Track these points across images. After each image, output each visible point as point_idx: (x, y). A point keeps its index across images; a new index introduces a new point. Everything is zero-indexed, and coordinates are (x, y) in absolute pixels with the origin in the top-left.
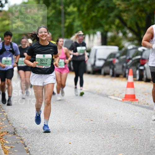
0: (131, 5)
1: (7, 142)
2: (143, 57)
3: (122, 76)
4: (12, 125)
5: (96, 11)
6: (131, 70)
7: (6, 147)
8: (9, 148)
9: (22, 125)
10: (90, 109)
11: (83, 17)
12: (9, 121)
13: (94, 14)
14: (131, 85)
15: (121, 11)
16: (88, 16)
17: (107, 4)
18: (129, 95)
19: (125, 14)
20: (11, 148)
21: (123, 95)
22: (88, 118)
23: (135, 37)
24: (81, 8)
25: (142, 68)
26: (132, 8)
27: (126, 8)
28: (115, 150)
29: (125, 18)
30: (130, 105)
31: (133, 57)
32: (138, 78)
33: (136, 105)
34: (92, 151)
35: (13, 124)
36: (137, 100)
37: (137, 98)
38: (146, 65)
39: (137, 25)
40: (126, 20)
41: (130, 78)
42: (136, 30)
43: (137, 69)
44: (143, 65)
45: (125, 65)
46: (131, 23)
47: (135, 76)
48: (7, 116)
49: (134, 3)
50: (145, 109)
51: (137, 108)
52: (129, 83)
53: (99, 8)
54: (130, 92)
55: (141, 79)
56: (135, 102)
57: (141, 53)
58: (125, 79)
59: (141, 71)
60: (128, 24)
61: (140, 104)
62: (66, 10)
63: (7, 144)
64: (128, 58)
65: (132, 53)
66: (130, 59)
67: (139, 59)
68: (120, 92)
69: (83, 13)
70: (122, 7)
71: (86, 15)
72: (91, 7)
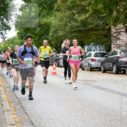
1: (7, 91)
2: (59, 58)
3: (51, 65)
5: (41, 40)
6: (54, 63)
7: (6, 93)
8: (7, 93)
10: (39, 78)
11: (36, 43)
12: (7, 83)
13: (40, 42)
14: (54, 69)
15: (50, 40)
16: (38, 42)
18: (54, 72)
19: (52, 42)
20: (8, 93)
21: (52, 72)
23: (56, 50)
24: (35, 39)
25: (58, 62)
26: (54, 39)
27: (52, 39)
28: (48, 94)
29: (52, 43)
30: (54, 76)
31: (55, 58)
32: (57, 66)
33: (57, 76)
34: (40, 94)
35: (9, 84)
36: (57, 74)
37: (57, 73)
38: (60, 61)
39: (57, 46)
40: (53, 44)
41: (54, 66)
42: (56, 48)
43: (57, 62)
44: (59, 61)
45: (52, 61)
46: (54, 45)
47: (56, 65)
48: (7, 81)
49: (55, 37)
50: (60, 78)
51: (57, 77)
52: (53, 68)
53: (42, 39)
54: (54, 71)
55: (58, 66)
56: (56, 75)
57: (58, 56)
58: (52, 66)
59: (58, 63)
60: (53, 45)
61: (58, 76)
63: (7, 92)
64: (53, 58)
65: (55, 56)
66: (54, 59)
67: (58, 58)
68: (50, 71)
69: (36, 41)
70: (51, 39)
71: (37, 42)
72: (39, 39)
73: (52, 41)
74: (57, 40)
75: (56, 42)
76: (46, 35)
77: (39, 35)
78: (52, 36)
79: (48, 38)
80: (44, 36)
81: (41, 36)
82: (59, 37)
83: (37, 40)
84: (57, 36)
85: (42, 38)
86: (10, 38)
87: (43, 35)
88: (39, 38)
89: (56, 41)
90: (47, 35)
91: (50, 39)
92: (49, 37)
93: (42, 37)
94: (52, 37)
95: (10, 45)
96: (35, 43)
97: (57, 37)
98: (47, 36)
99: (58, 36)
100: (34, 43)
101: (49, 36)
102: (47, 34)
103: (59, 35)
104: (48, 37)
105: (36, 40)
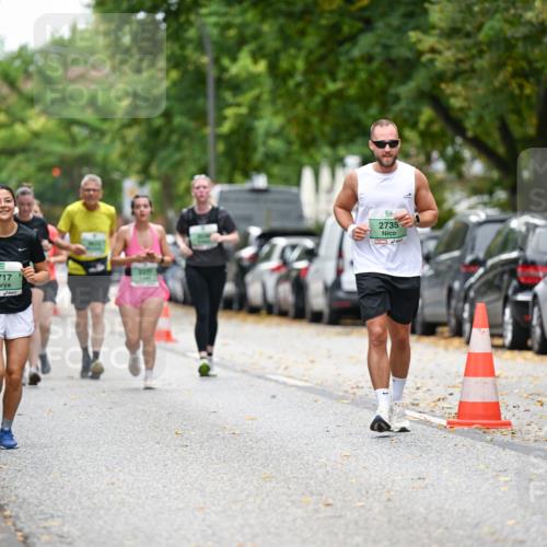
0: (481, 53)
2: (530, 254)
4: (14, 525)
5: (341, 74)
6: (480, 307)
9: (54, 524)
10: (324, 460)
11: (293, 98)
13: (332, 87)
16: (312, 93)
17: (386, 47)
19: (458, 87)
22: (312, 494)
24: (284, 64)
25: (524, 297)
26: (482, 63)
29: (456, 103)
30: (479, 444)
31: (489, 255)
32: (509, 336)
35: (17, 517)
36: (507, 424)
37: (505, 414)
38: (539, 288)
39: (504, 129)
45: (456, 285)
47: (496, 331)
49: (491, 44)
51: (508, 455)
53: (352, 61)
56: (499, 434)
57: (521, 241)
58: (457, 341)
61: (518, 441)
62: (223, 70)
64: (469, 258)
66: (477, 263)
67: (514, 261)
68: (440, 392)
69: (291, 83)
70: (446, 58)
71: (303, 91)
72: (322, 58)
73: (455, 77)
74: (510, 69)
75: (495, 92)
76: (395, 20)
77: (323, 22)
78: (452, 32)
79: (412, 47)
80: (380, 25)
81: (346, 29)
82: (526, 38)
83: (306, 72)
84: (509, 32)
85: (356, 53)
86: (23, 49)
87: (368, 24)
88: (322, 51)
89: (497, 84)
90: (410, 15)
91: (440, 64)
92: (428, 41)
93: (352, 39)
94: (461, 42)
95: (23, 121)
96: (280, 102)
97: (509, 45)
98: (401, 30)
99: (521, 31)
100: (273, 101)
101: (427, 29)
102: (402, 10)
103: (529, 15)
104: (413, 35)
105: (290, 74)
